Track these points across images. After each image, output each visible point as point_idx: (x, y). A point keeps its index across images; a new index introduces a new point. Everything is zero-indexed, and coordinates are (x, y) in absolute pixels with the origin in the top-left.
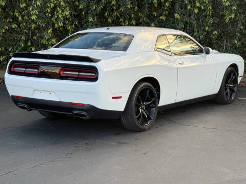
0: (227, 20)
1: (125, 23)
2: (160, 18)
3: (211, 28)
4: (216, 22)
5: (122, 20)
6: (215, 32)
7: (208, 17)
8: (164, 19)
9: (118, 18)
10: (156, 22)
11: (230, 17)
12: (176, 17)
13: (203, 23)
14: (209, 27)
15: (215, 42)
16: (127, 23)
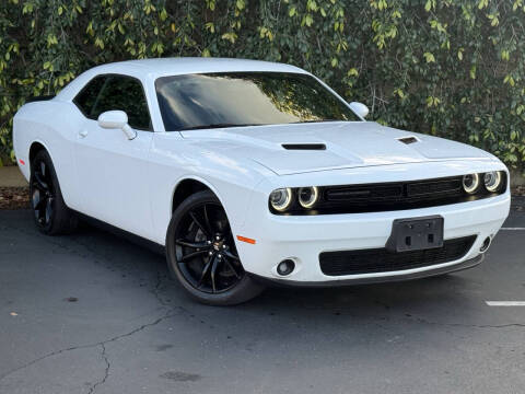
0: (381, 44)
1: (137, 49)
2: (223, 37)
3: (343, 60)
4: (355, 47)
5: (129, 41)
6: (354, 72)
7: (335, 36)
8: (233, 41)
9: (120, 38)
10: (215, 46)
11: (388, 35)
12: (262, 36)
13: (323, 50)
14: (339, 60)
15: (351, 94)
16: (144, 48)
